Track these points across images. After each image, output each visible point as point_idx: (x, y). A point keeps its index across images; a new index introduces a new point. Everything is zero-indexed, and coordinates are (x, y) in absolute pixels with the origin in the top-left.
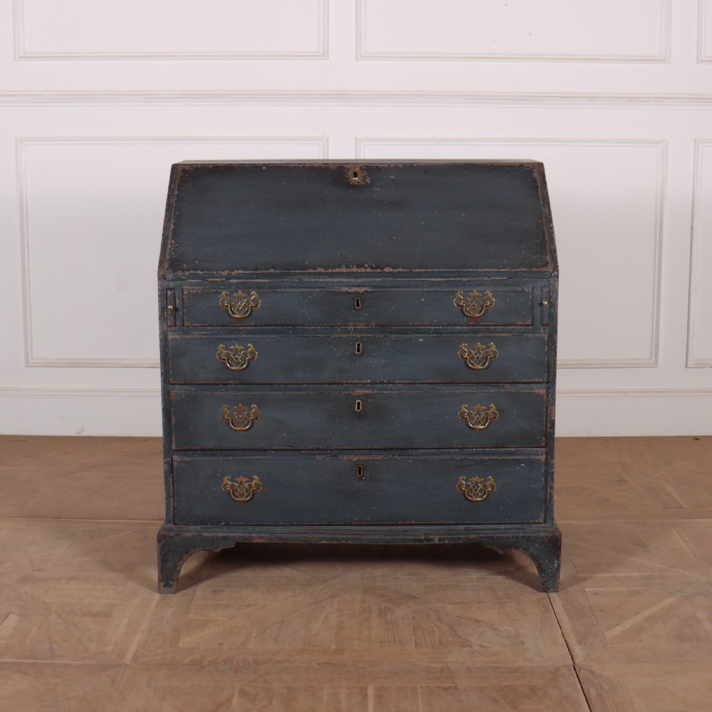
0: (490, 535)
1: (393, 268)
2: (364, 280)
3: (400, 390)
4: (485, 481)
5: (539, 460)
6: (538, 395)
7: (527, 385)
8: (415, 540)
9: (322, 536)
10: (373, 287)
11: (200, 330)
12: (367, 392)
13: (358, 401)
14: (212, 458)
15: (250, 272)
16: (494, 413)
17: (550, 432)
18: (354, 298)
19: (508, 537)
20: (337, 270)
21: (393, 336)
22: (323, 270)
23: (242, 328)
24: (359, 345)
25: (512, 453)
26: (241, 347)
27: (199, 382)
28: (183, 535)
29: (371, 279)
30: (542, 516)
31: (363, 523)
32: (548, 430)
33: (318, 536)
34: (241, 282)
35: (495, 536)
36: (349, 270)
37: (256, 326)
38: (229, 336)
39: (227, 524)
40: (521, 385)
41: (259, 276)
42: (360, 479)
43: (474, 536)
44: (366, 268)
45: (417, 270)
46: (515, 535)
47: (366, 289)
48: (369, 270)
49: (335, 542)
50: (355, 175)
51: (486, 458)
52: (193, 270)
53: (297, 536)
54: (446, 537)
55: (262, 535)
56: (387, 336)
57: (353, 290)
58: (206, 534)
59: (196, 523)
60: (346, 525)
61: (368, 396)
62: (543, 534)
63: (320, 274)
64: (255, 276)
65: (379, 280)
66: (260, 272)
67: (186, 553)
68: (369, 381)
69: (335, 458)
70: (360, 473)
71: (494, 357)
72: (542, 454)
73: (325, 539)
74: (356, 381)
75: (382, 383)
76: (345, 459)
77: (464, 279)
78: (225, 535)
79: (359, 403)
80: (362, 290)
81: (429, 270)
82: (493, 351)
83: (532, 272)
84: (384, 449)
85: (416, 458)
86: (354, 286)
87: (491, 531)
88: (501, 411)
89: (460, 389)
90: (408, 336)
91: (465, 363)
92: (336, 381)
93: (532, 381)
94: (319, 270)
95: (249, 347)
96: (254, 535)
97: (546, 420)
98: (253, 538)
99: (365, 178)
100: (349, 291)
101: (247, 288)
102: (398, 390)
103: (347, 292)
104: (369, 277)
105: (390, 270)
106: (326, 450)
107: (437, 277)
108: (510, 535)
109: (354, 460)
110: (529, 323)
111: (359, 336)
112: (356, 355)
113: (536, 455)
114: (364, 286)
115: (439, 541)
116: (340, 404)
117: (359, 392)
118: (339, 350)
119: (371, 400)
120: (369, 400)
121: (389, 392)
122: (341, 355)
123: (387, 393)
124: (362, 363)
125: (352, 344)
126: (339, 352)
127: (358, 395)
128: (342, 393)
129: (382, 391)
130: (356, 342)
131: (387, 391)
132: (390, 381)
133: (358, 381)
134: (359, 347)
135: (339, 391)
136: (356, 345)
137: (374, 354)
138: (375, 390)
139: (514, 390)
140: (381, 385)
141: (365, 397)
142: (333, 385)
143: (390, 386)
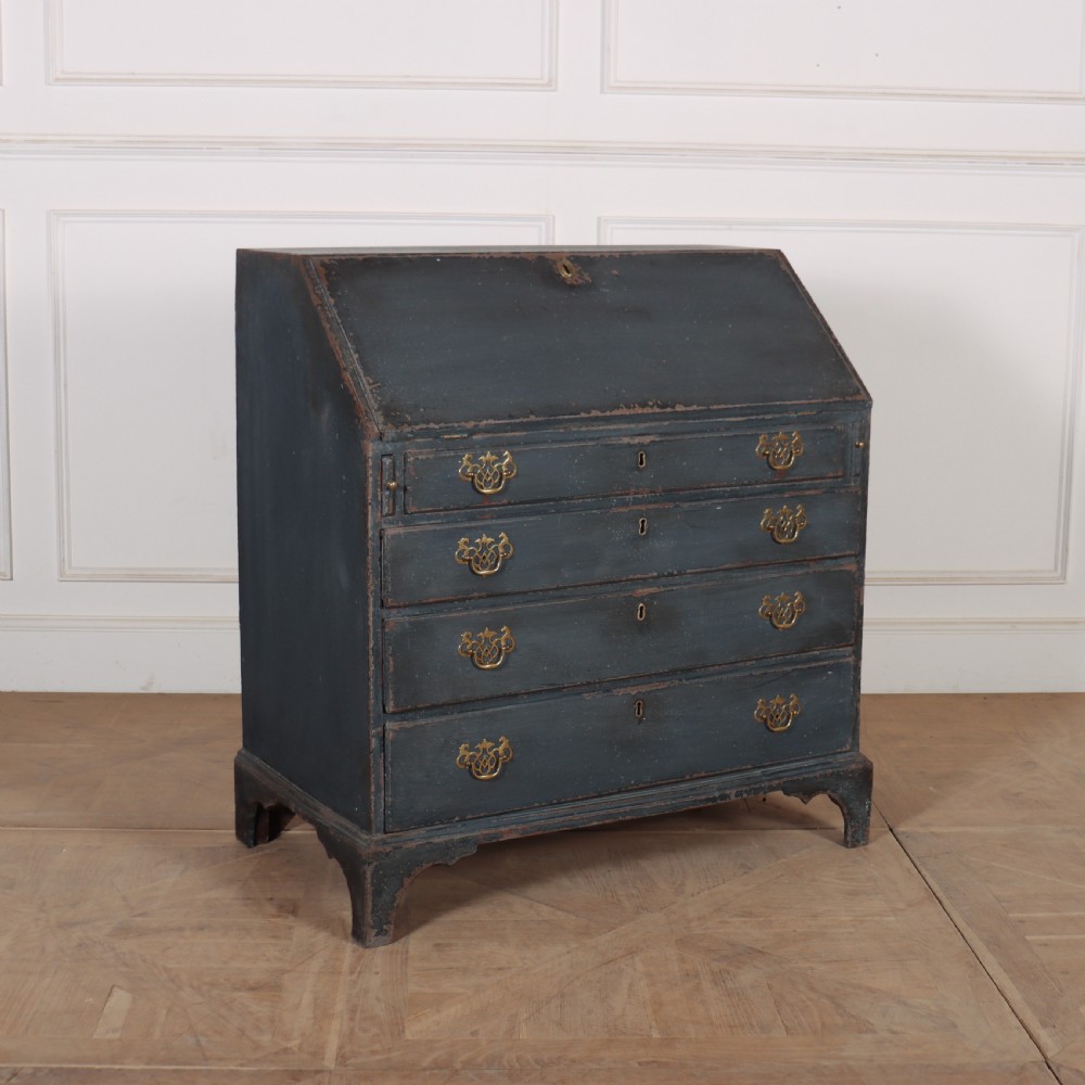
0: (795, 778)
1: (685, 406)
2: (647, 425)
3: (692, 582)
4: (787, 702)
5: (848, 663)
6: (849, 572)
7: (834, 561)
8: (708, 800)
9: (593, 814)
10: (661, 434)
11: (429, 518)
12: (651, 590)
13: (640, 605)
14: (444, 719)
15: (504, 421)
17: (857, 623)
18: (637, 453)
19: (816, 777)
20: (616, 412)
21: (686, 505)
22: (599, 414)
23: (487, 509)
24: (643, 522)
25: (816, 659)
26: (490, 540)
27: (430, 600)
28: (405, 846)
29: (657, 424)
30: (850, 740)
31: (641, 785)
32: (856, 621)
33: (588, 815)
34: (488, 439)
35: (801, 778)
36: (632, 412)
37: (509, 504)
38: (473, 524)
39: (463, 819)
40: (828, 562)
41: (515, 427)
42: (640, 721)
43: (777, 782)
44: (652, 407)
45: (715, 407)
46: (822, 772)
47: (652, 438)
48: (658, 410)
49: (610, 820)
51: (789, 669)
52: (424, 422)
53: (561, 819)
54: (744, 788)
55: (514, 827)
56: (678, 506)
57: (637, 440)
58: (437, 840)
59: (418, 825)
60: (620, 792)
61: (652, 596)
62: (853, 766)
63: (596, 419)
64: (509, 428)
65: (666, 423)
66: (518, 421)
67: (409, 876)
69: (608, 694)
70: (639, 713)
72: (850, 656)
73: (596, 818)
74: (639, 576)
75: (671, 575)
76: (621, 694)
77: (768, 417)
78: (463, 836)
79: (642, 609)
80: (647, 440)
81: (730, 406)
83: (848, 402)
84: (673, 672)
85: (708, 679)
86: (638, 435)
87: (795, 772)
88: (808, 600)
89: (762, 574)
90: (704, 503)
91: (772, 535)
92: (612, 577)
93: (843, 554)
94: (595, 413)
95: (502, 538)
96: (503, 829)
98: (503, 833)
100: (632, 442)
101: (497, 447)
102: (689, 583)
103: (630, 445)
104: (655, 420)
105: (683, 408)
106: (598, 683)
107: (736, 416)
108: (817, 774)
109: (633, 693)
110: (840, 474)
111: (644, 509)
112: (640, 537)
113: (844, 656)
114: (649, 434)
115: (736, 796)
116: (618, 612)
117: (641, 591)
118: (619, 531)
119: (658, 601)
120: (654, 602)
121: (679, 588)
122: (621, 538)
123: (677, 589)
124: (647, 548)
125: (635, 521)
126: (618, 534)
127: (641, 596)
128: (621, 595)
129: (670, 587)
130: (640, 518)
131: (676, 586)
132: (681, 572)
133: (642, 576)
134: (643, 524)
135: (617, 593)
136: (640, 523)
137: (662, 534)
138: (662, 587)
139: (823, 569)
140: (666, 578)
141: (649, 599)
142: (610, 584)
143: (678, 579)
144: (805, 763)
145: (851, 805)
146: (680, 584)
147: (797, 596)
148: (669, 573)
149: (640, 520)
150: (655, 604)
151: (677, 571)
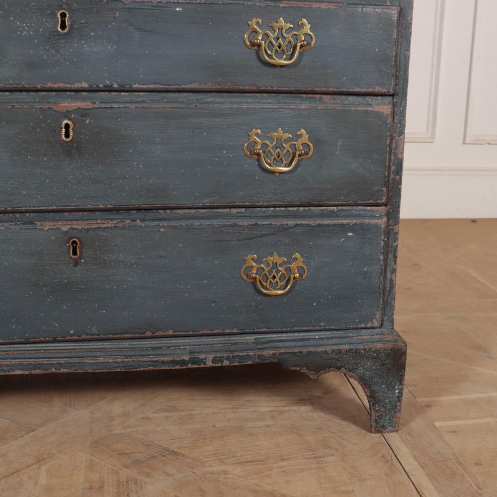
0: (296, 350)
3: (143, 102)
4: (289, 263)
5: (376, 226)
6: (378, 115)
7: (360, 99)
8: (175, 362)
9: (14, 361)
12: (81, 105)
13: (65, 122)
16: (305, 145)
17: (394, 178)
19: (326, 352)
24: (63, 15)
25: (332, 215)
30: (378, 316)
32: (392, 176)
33: (8, 362)
35: (305, 350)
40: (351, 98)
42: (76, 263)
43: (271, 352)
46: (335, 348)
49: (38, 372)
51: (291, 222)
54: (225, 355)
60: (55, 341)
61: (83, 113)
62: (379, 346)
68: (85, 85)
69: (30, 226)
70: (75, 253)
71: (309, 44)
72: (381, 217)
73: (20, 366)
74: (61, 85)
75: (109, 89)
76: (47, 228)
79: (67, 126)
82: (306, 34)
84: (116, 210)
85: (172, 223)
87: (299, 344)
88: (317, 141)
89: (247, 102)
91: (257, 53)
92: (25, 84)
93: (370, 90)
97: (390, 162)
102: (138, 102)
106: (13, 212)
108: (328, 348)
109: (65, 229)
112: (59, 34)
113: (374, 217)
115: (213, 361)
116: (33, 128)
117: (67, 105)
118: (26, 23)
119: (90, 120)
120: (86, 120)
121: (122, 106)
122: (31, 33)
123: (119, 107)
124: (72, 50)
125: (50, 12)
126: (26, 28)
127: (66, 110)
128: (37, 107)
129: (109, 104)
130: (59, 10)
131: (118, 104)
132: (124, 86)
133: (65, 85)
134: (63, 19)
135: (30, 104)
136: (59, 16)
137: (92, 34)
138: (97, 103)
139: (340, 106)
140: (107, 93)
141: (77, 115)
142: (19, 93)
143: (124, 96)
144: (316, 335)
145: (374, 388)
147: (301, 135)
148: (107, 86)
149: (59, 13)
150: (87, 122)
151: (119, 85)
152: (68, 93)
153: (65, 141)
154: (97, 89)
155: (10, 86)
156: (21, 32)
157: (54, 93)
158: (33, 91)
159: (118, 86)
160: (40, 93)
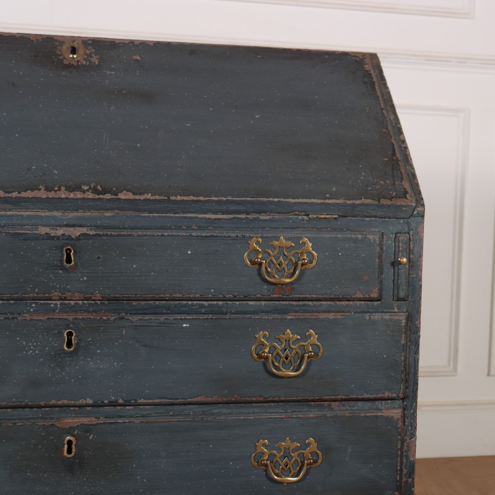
1: (134, 194)
2: (79, 214)
3: (147, 416)
6: (388, 419)
7: (369, 404)
10: (98, 227)
12: (86, 420)
13: (68, 438)
16: (314, 453)
17: (407, 481)
18: (61, 248)
20: (29, 194)
21: (135, 318)
22: (1, 194)
24: (70, 334)
29: (95, 214)
32: (404, 479)
36: (51, 195)
40: (360, 404)
44: (84, 192)
45: (179, 198)
47: (84, 230)
48: (90, 195)
50: (74, 51)
56: (123, 318)
57: (60, 232)
61: (87, 429)
65: (108, 214)
68: (89, 401)
71: (316, 355)
74: (65, 402)
75: (114, 404)
77: (263, 217)
79: (70, 442)
80: (76, 232)
81: (201, 198)
82: (313, 345)
83: (382, 206)
86: (60, 226)
88: (326, 449)
89: (254, 413)
90: (162, 318)
91: (265, 365)
92: (27, 401)
93: (380, 395)
97: (402, 463)
99: (90, 56)
100: (53, 233)
102: (143, 416)
103: (48, 237)
104: (89, 208)
105: (130, 196)
107: (215, 212)
110: (375, 295)
111: (71, 318)
112: (65, 353)
114: (80, 226)
116: (34, 445)
117: (71, 421)
118: (32, 343)
119: (94, 435)
120: (90, 435)
121: (127, 421)
122: (37, 352)
123: (124, 422)
124: (77, 367)
125: (56, 332)
126: (32, 347)
127: (70, 427)
128: (39, 424)
129: (114, 419)
130: (66, 330)
131: (123, 419)
132: (129, 401)
133: (70, 402)
134: (70, 337)
135: (33, 421)
136: (65, 335)
137: (99, 351)
138: (101, 418)
139: (349, 413)
140: (112, 407)
141: (81, 431)
142: (21, 409)
143: (129, 410)
146: (132, 417)
147: (309, 444)
148: (112, 402)
149: (66, 332)
150: (91, 438)
151: (124, 400)
152: (72, 408)
153: (67, 457)
154: (102, 404)
155: (13, 404)
156: (27, 351)
157: (58, 409)
158: (35, 408)
159: (123, 402)
160: (43, 409)
